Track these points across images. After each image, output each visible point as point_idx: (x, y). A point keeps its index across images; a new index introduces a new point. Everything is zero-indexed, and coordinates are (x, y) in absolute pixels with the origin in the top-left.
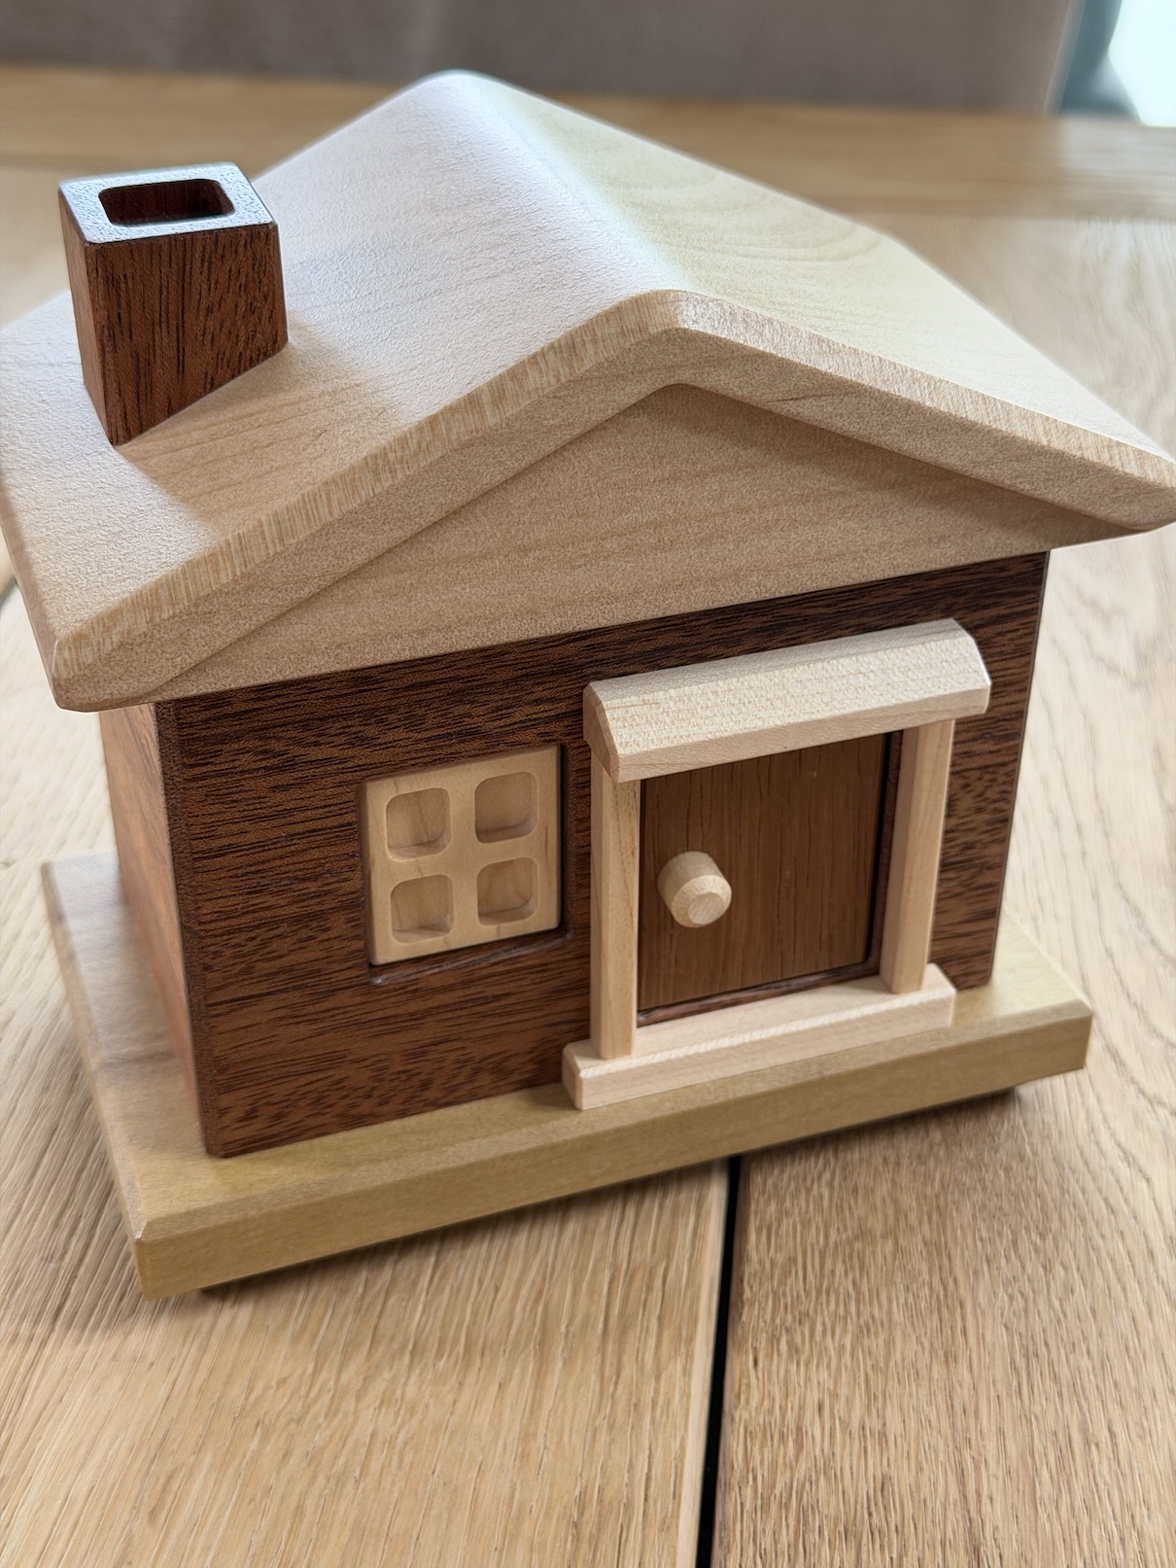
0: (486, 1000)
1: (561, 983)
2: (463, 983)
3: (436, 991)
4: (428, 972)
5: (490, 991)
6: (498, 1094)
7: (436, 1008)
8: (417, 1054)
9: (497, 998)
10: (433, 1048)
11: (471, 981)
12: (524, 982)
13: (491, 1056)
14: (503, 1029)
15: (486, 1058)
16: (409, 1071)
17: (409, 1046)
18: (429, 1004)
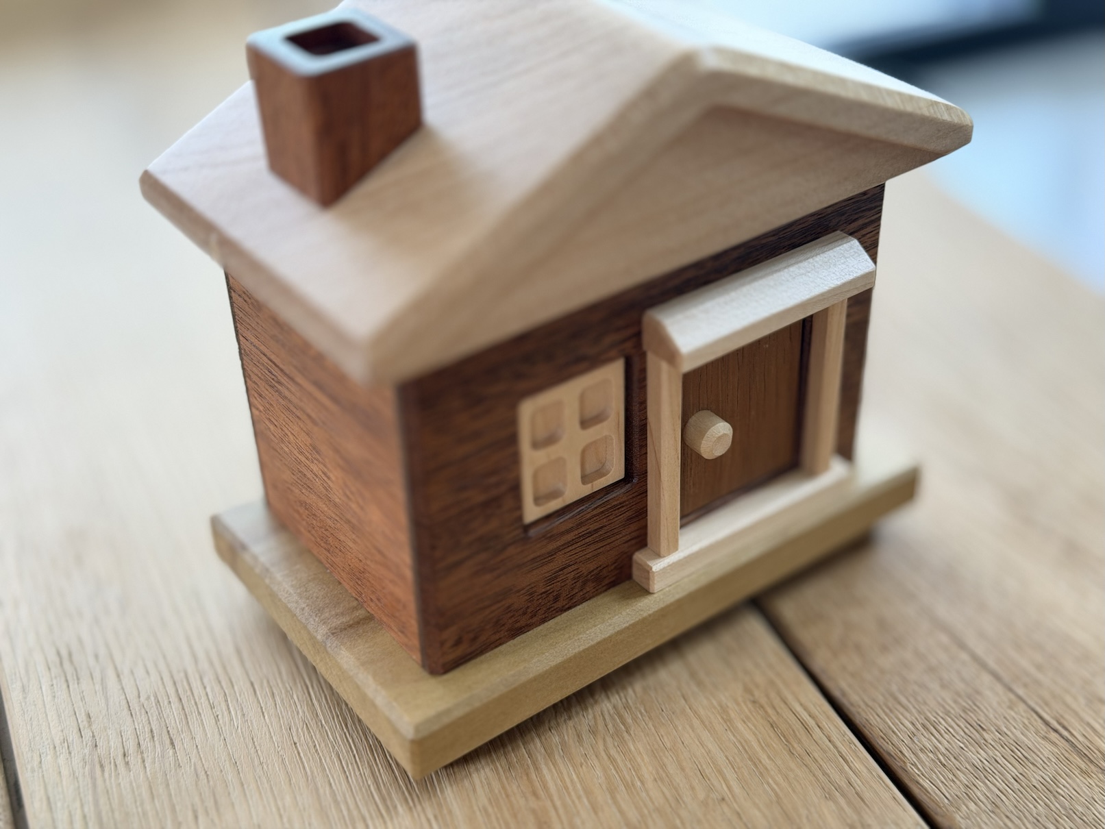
0: (591, 534)
1: (630, 514)
2: (578, 525)
3: (563, 534)
4: (557, 522)
5: (593, 527)
6: (597, 595)
7: (563, 545)
8: (551, 580)
9: (596, 531)
10: (561, 572)
11: (582, 523)
12: (611, 517)
13: (593, 571)
14: (599, 551)
15: (590, 573)
16: (548, 591)
17: (547, 575)
18: (559, 543)
